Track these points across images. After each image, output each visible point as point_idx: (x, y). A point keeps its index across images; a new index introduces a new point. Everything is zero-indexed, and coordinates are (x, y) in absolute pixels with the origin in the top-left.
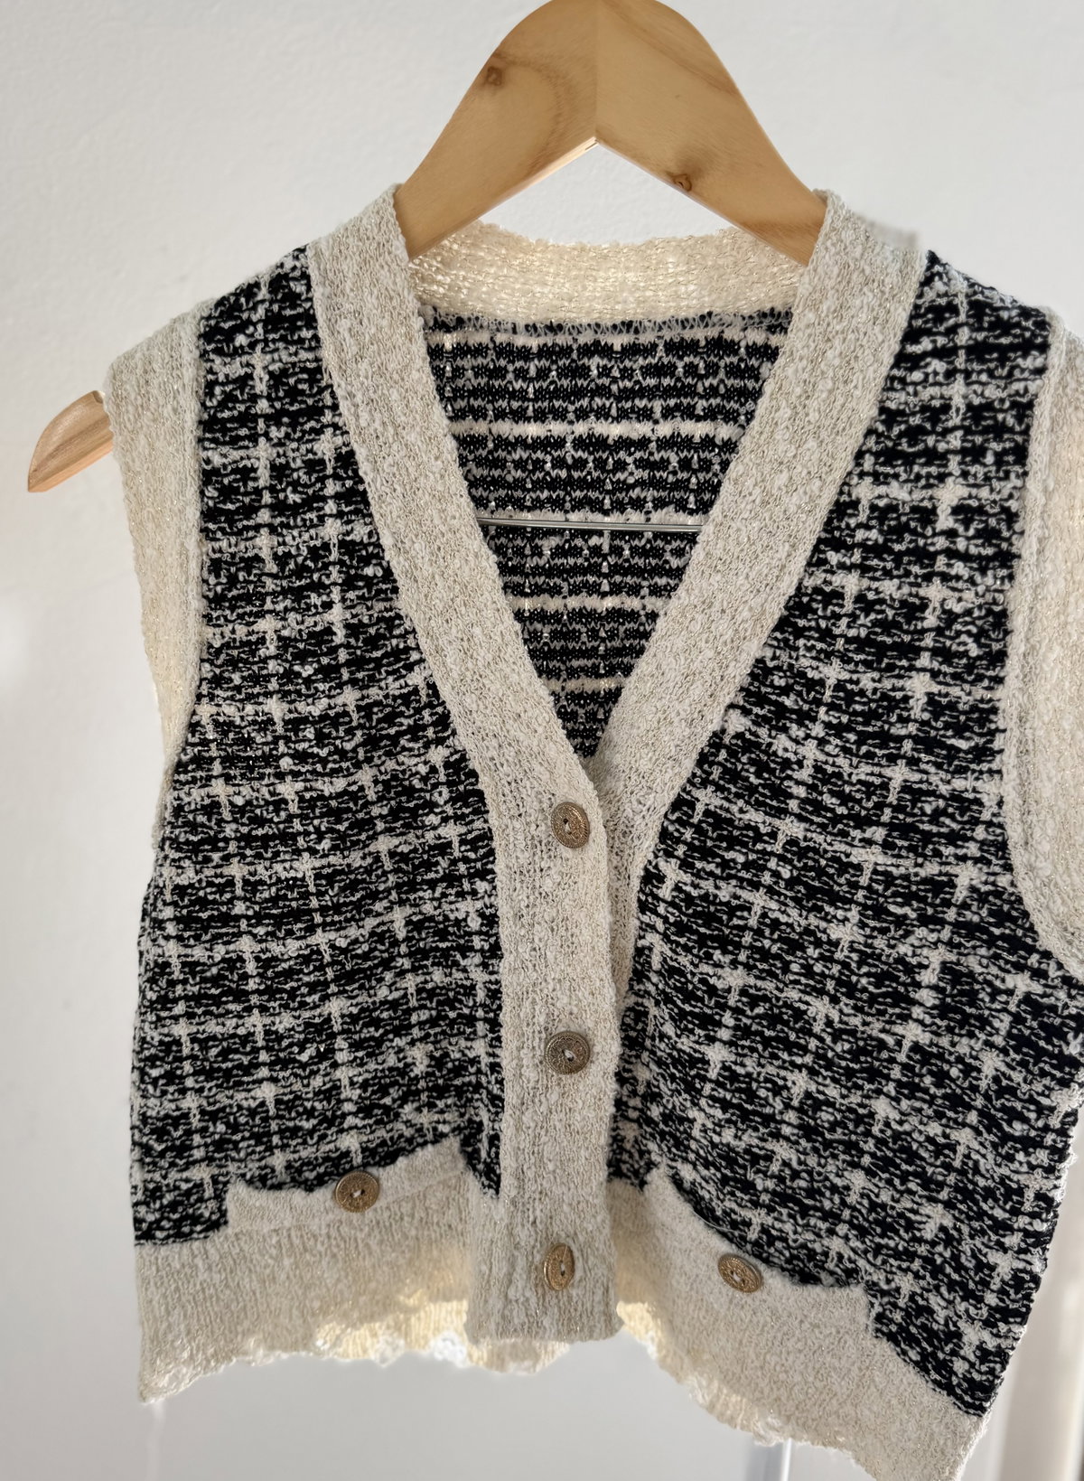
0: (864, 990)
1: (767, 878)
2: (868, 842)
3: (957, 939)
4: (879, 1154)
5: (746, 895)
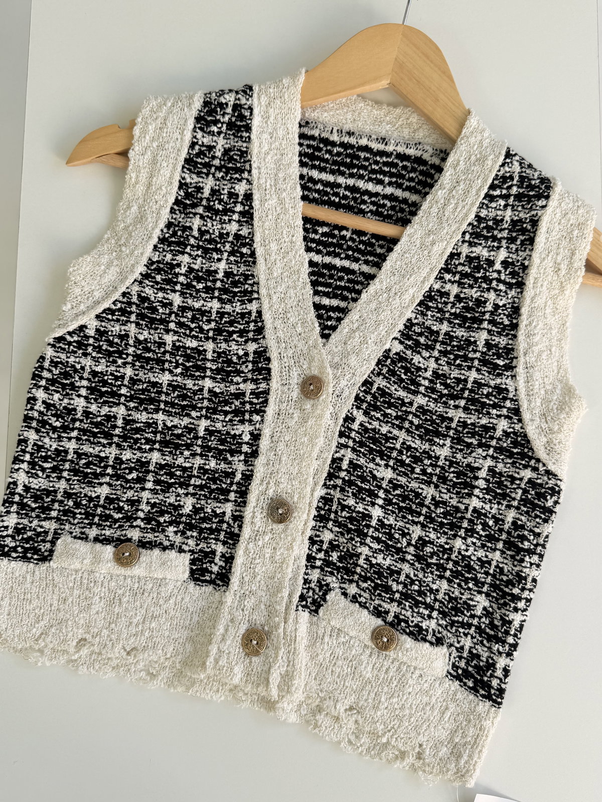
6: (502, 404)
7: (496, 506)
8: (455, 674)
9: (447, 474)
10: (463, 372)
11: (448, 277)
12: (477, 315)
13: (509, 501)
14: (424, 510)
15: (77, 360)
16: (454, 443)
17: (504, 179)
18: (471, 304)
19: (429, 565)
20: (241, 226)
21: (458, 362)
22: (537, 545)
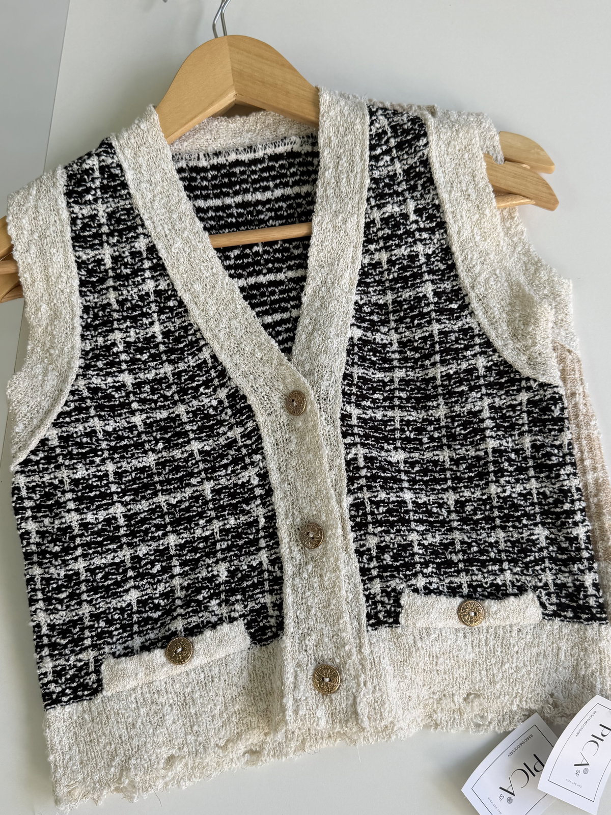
6: (472, 343)
7: (510, 439)
8: (551, 612)
9: (453, 431)
10: (425, 329)
11: (372, 247)
12: (415, 270)
13: (519, 429)
14: (448, 474)
15: (52, 476)
16: (447, 399)
17: (379, 136)
18: (405, 262)
19: (476, 522)
20: (156, 281)
21: (416, 322)
22: (564, 456)
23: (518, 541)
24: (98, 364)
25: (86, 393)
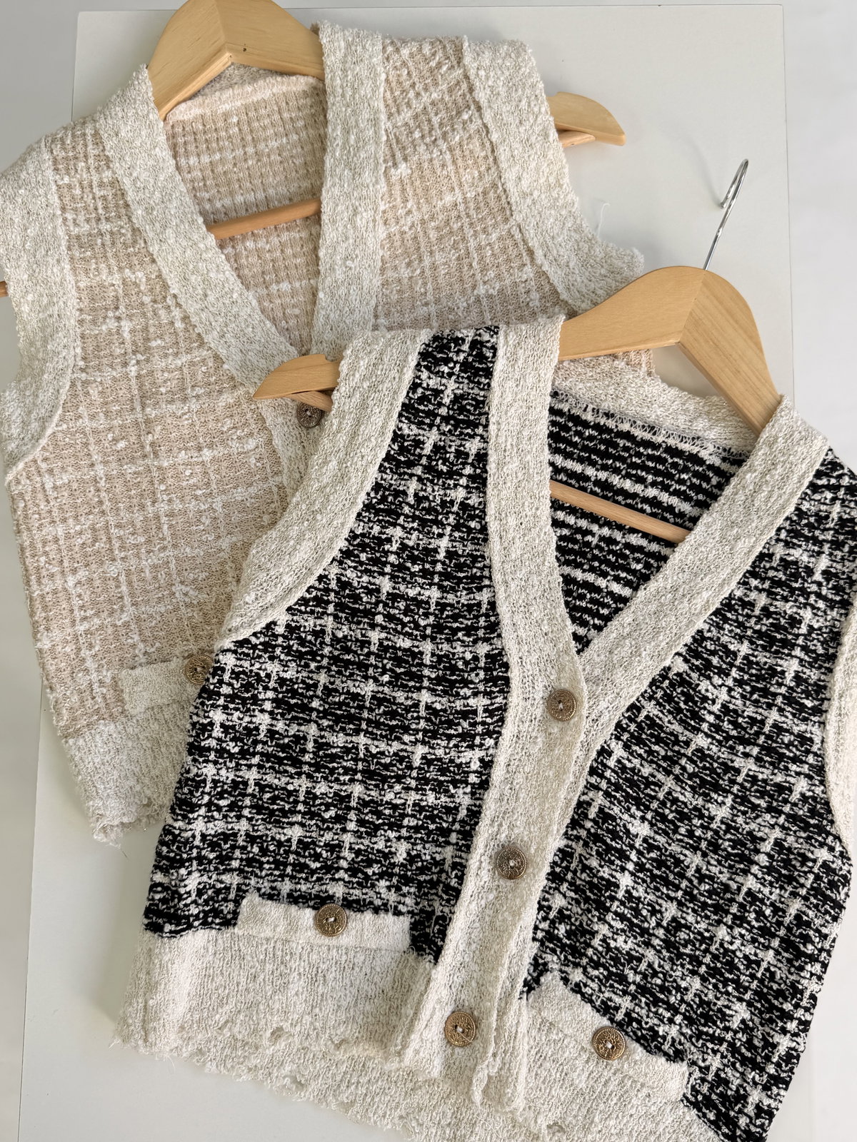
0: (725, 850)
1: (677, 770)
2: (746, 755)
3: (787, 825)
4: (712, 965)
5: (660, 776)
6: (804, 758)
7: (778, 891)
8: (693, 1099)
9: (720, 841)
10: (760, 710)
11: (754, 582)
12: (790, 637)
13: (796, 888)
14: (684, 884)
15: (262, 667)
16: (736, 802)
18: (783, 621)
19: (680, 956)
20: (469, 493)
21: (755, 696)
22: (821, 950)
23: (708, 1003)
24: (361, 555)
25: (333, 585)
